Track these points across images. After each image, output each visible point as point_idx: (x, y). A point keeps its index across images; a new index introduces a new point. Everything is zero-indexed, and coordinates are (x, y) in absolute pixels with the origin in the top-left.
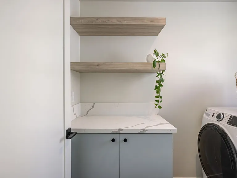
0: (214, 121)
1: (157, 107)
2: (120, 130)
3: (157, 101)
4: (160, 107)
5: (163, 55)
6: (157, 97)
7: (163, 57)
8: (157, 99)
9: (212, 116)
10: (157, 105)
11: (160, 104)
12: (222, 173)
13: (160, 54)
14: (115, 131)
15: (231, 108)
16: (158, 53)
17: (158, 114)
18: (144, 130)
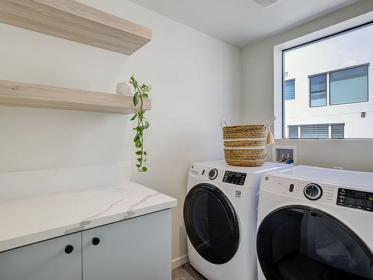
0: (206, 180)
1: (141, 168)
2: (83, 224)
3: (140, 160)
4: (145, 169)
5: (144, 86)
6: (139, 153)
7: (143, 89)
8: (139, 156)
9: (203, 174)
10: (139, 166)
11: (144, 164)
12: (208, 241)
13: (140, 84)
14: (72, 229)
15: (215, 161)
16: (136, 83)
17: (130, 180)
18: (129, 213)
